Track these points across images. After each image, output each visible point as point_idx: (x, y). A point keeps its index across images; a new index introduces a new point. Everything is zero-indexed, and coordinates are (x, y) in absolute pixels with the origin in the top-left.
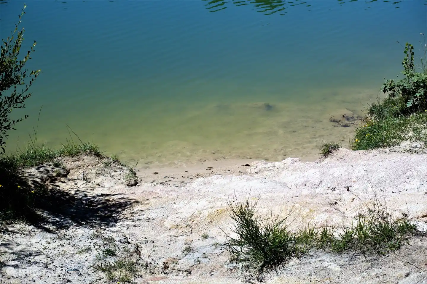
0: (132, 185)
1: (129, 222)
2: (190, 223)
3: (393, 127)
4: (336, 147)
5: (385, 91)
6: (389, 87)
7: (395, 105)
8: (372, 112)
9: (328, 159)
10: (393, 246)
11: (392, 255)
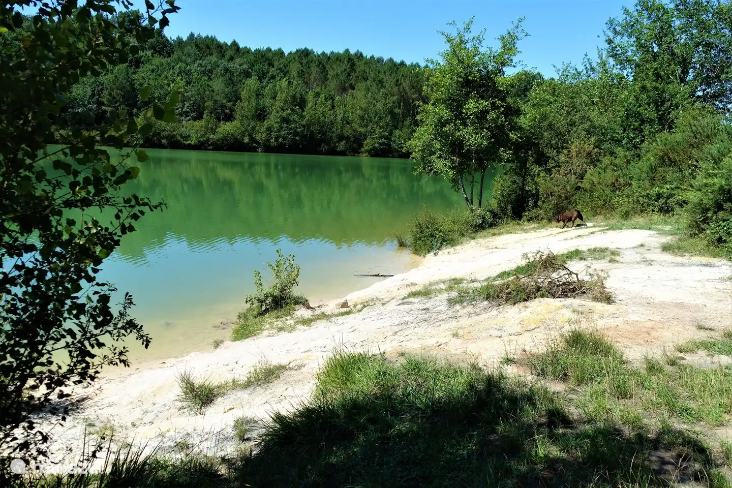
0: (85, 388)
1: (96, 408)
2: (140, 399)
3: (256, 323)
4: (222, 341)
5: (247, 302)
6: (249, 299)
7: (254, 311)
8: (239, 318)
9: (218, 350)
10: (276, 377)
11: (276, 382)
